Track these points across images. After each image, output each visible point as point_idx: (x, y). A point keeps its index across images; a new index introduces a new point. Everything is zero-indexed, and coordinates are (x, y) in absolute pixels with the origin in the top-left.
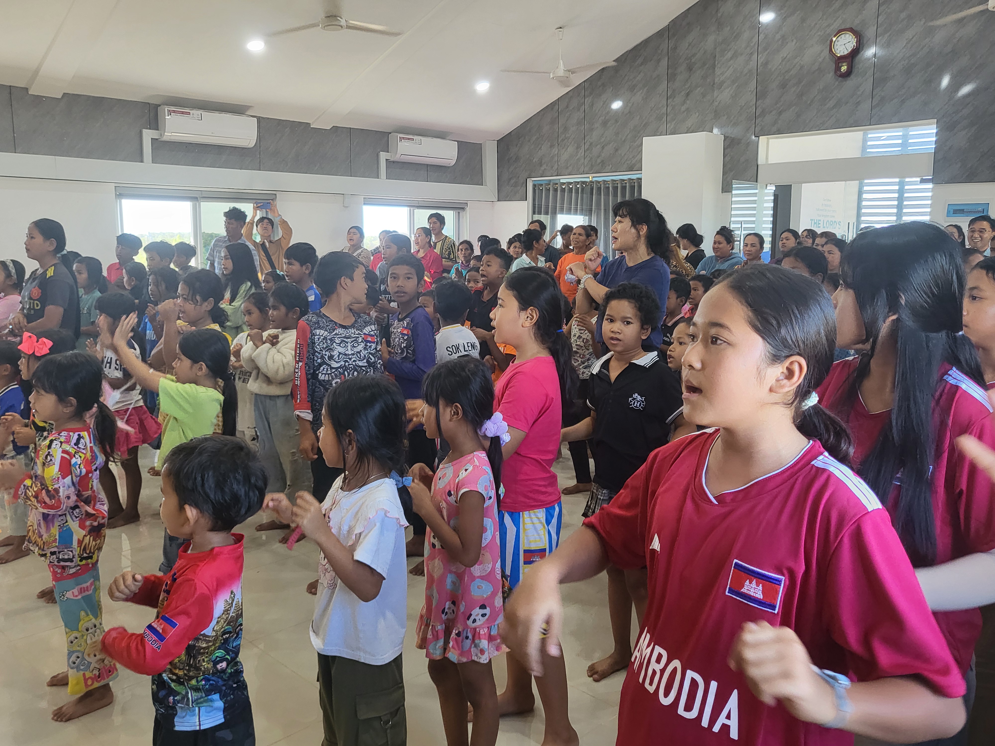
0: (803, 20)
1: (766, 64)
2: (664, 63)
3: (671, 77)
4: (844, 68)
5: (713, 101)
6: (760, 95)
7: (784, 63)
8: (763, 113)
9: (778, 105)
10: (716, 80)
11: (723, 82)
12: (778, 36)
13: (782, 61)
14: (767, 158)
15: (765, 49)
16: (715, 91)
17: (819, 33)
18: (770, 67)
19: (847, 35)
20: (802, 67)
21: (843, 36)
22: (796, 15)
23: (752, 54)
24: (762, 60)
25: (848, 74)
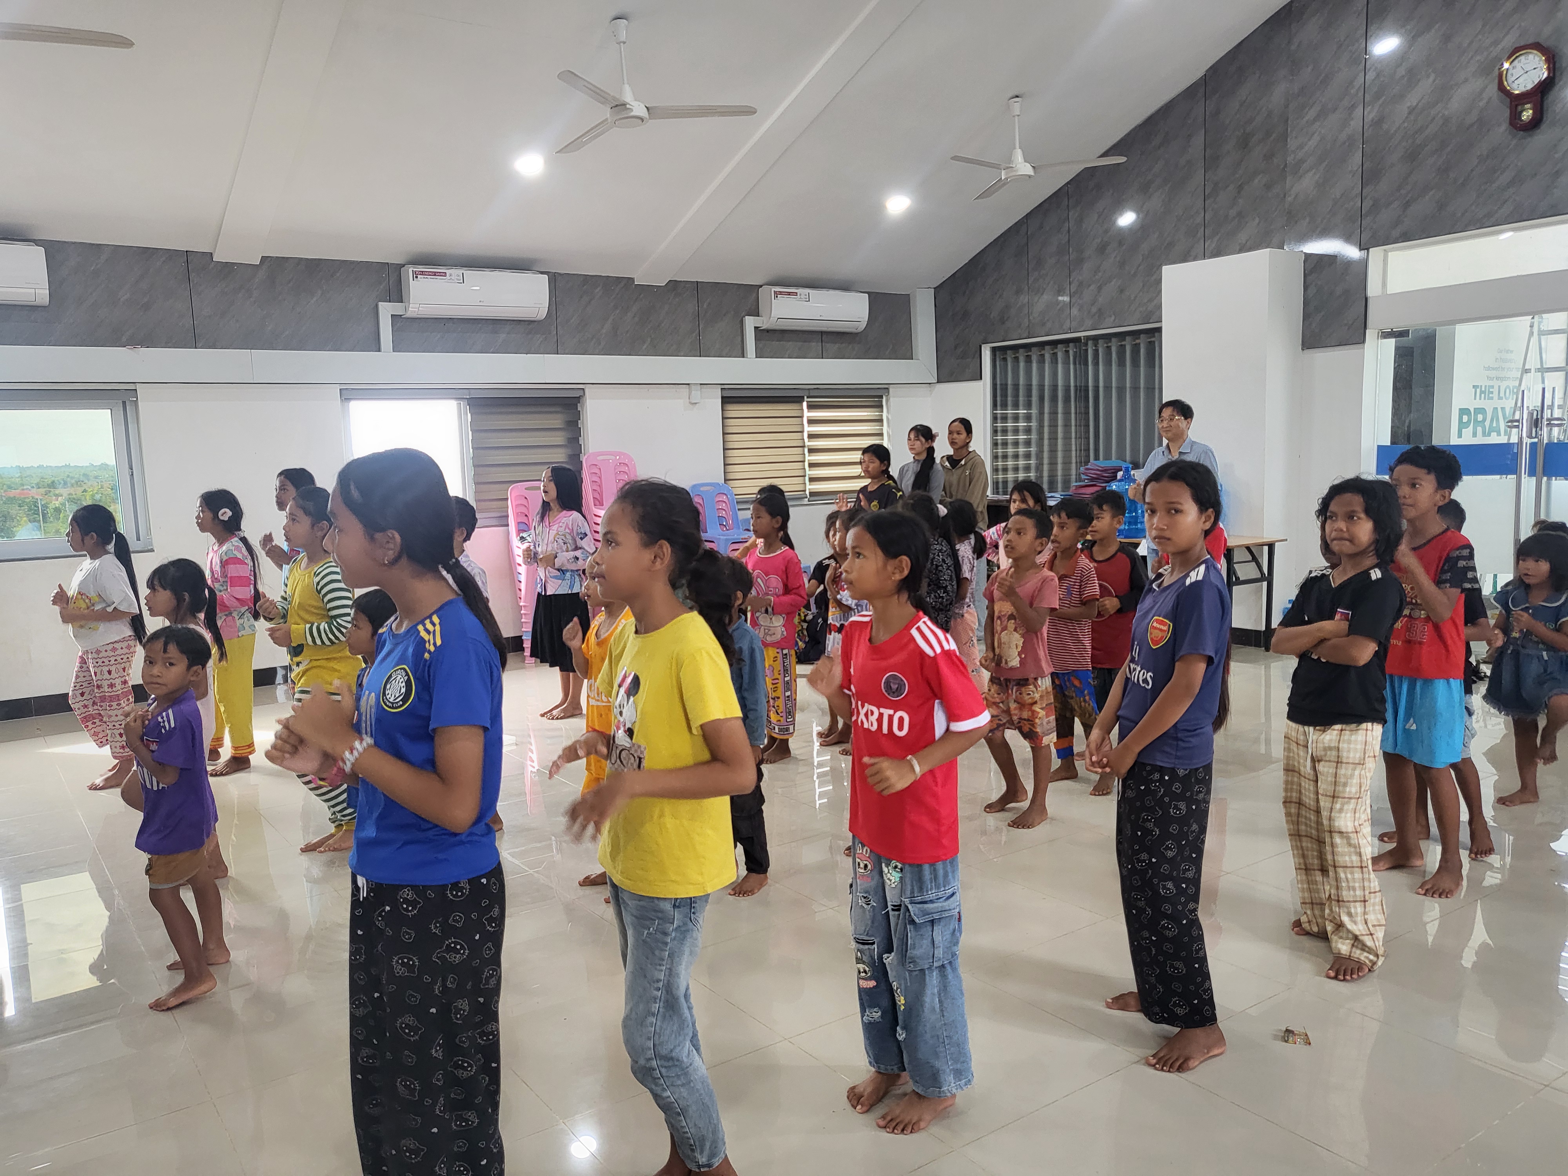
0: (1447, 38)
1: (1378, 122)
2: (1198, 140)
3: (1211, 162)
4: (1527, 114)
5: (1285, 197)
6: (1369, 177)
7: (1412, 117)
8: (1376, 207)
9: (1403, 192)
10: (1290, 159)
11: (1302, 161)
12: (1401, 71)
13: (1410, 113)
14: (1384, 284)
15: (1377, 96)
16: (1289, 179)
17: (1478, 58)
18: (1385, 126)
19: (1531, 56)
20: (1447, 120)
21: (1522, 58)
22: (1433, 31)
23: (1353, 107)
24: (1371, 116)
25: (1536, 123)
